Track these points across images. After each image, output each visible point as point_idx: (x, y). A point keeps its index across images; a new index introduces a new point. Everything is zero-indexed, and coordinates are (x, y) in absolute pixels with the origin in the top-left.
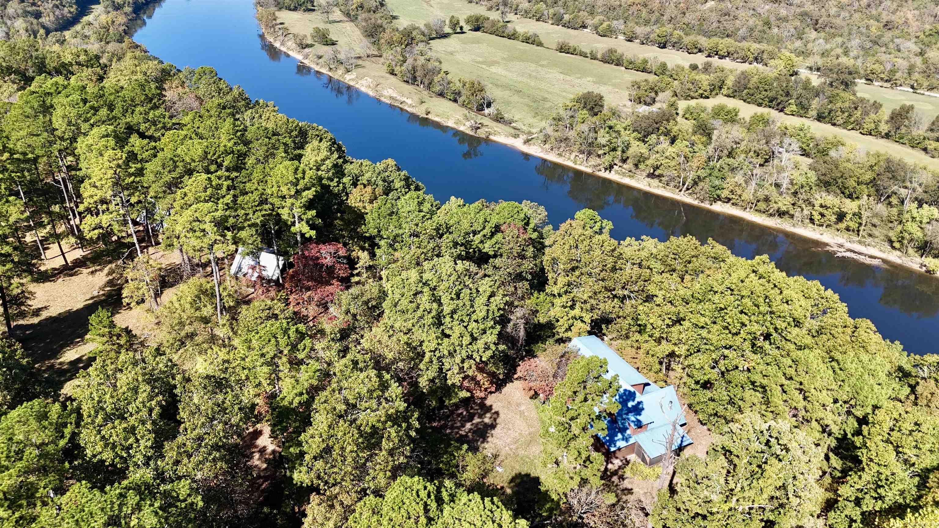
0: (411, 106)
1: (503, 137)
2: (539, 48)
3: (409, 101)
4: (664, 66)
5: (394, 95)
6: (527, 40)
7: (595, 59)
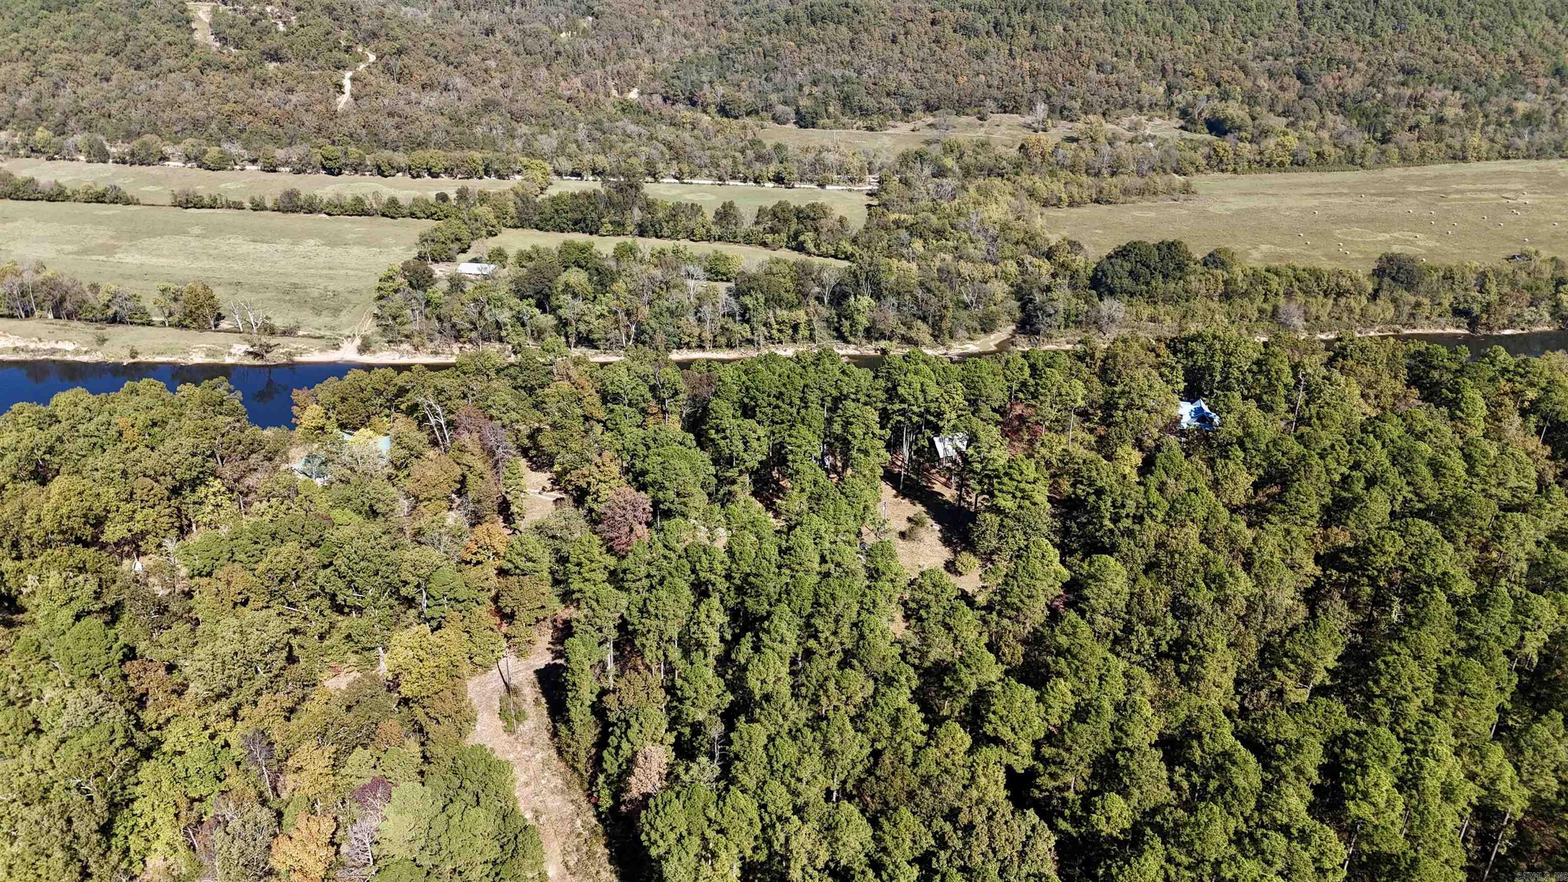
0: (77, 352)
1: (316, 353)
2: (131, 208)
3: (69, 346)
4: (393, 202)
5: (21, 344)
6: (100, 199)
7: (264, 209)
